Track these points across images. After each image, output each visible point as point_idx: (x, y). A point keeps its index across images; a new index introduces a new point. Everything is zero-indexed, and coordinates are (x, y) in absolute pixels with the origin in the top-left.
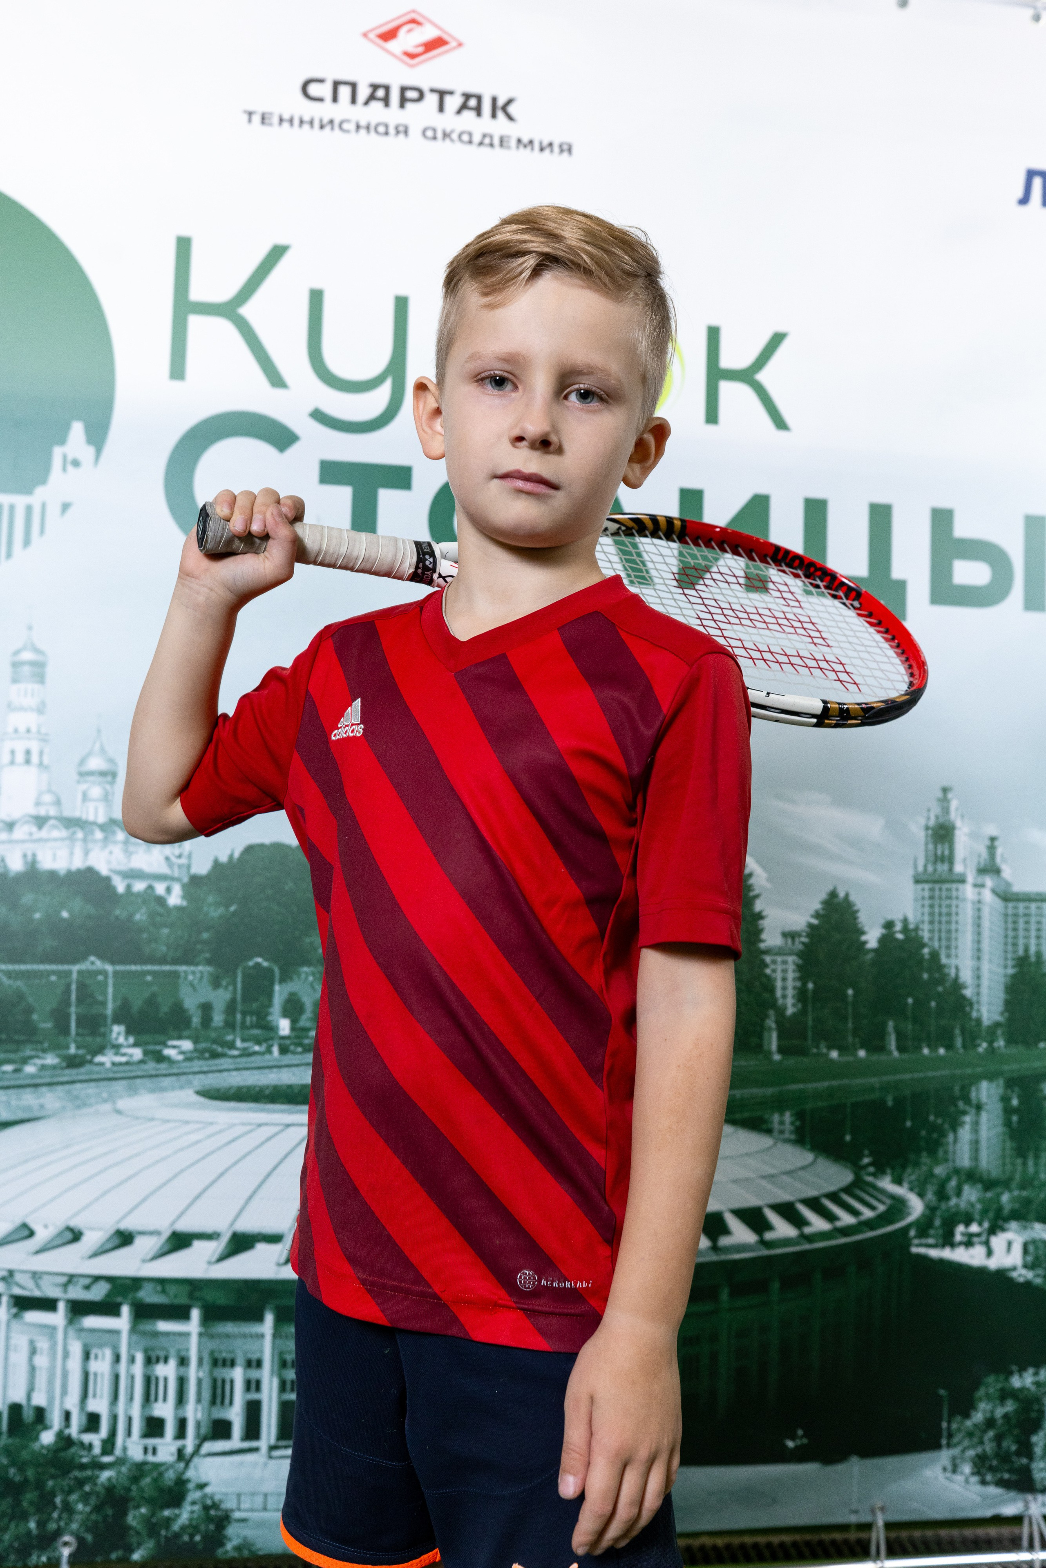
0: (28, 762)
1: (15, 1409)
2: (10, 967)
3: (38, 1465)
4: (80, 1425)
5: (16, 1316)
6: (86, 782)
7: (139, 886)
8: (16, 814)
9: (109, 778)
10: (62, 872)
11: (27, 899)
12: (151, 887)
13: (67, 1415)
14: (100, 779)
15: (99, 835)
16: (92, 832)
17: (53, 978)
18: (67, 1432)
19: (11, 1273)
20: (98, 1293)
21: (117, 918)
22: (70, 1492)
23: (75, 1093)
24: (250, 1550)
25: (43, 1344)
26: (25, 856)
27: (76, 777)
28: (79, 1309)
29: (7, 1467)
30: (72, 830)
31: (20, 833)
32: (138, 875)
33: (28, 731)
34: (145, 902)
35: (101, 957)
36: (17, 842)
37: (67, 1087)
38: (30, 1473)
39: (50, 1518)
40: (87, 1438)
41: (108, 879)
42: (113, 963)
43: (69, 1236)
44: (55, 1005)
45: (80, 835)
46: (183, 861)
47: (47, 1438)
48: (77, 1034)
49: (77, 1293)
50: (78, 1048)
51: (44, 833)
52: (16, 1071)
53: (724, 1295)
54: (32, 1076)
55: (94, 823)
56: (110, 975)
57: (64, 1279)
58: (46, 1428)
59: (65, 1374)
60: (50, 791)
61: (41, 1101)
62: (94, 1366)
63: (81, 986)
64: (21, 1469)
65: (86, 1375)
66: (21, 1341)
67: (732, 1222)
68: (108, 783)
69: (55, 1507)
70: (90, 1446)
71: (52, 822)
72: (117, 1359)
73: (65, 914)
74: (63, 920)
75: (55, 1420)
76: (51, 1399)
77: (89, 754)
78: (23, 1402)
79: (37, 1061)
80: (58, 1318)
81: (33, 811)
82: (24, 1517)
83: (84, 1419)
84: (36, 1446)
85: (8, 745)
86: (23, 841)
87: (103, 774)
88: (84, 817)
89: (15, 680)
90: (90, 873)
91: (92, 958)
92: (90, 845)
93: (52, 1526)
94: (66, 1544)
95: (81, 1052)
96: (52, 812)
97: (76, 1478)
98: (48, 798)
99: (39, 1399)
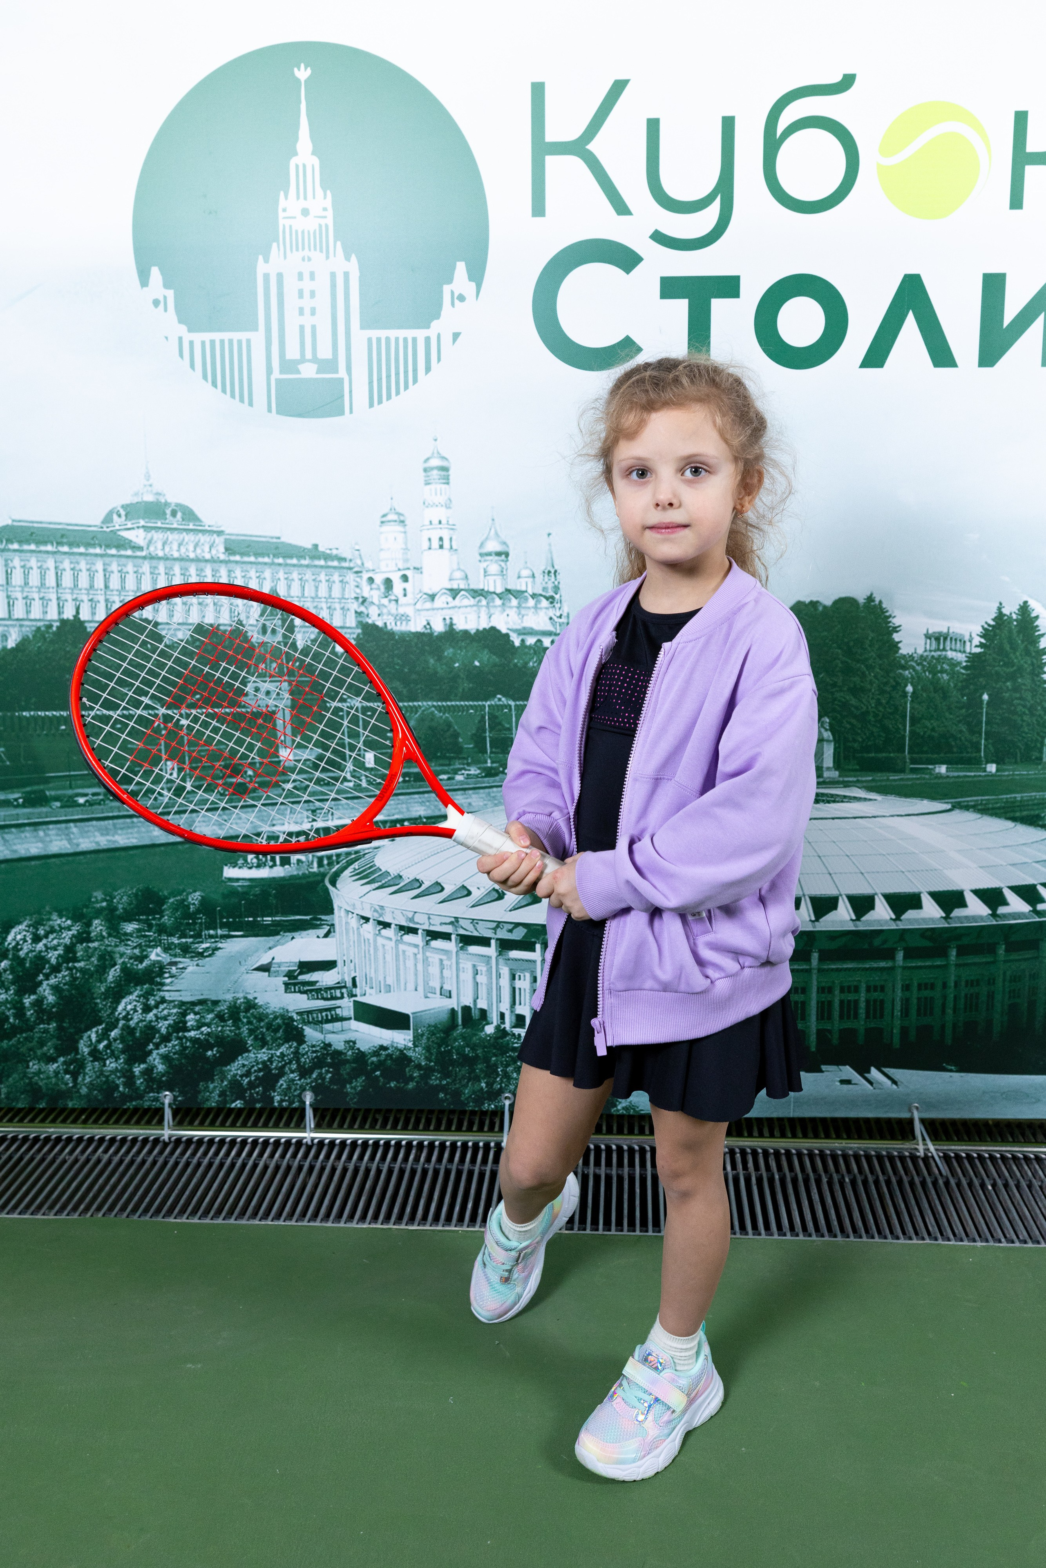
0: (441, 547)
1: (466, 1010)
2: (440, 703)
3: (485, 1047)
4: (511, 1022)
5: (462, 948)
6: (485, 561)
7: (531, 641)
8: (435, 590)
9: (503, 557)
10: (473, 632)
11: (449, 652)
12: (539, 641)
13: (502, 1016)
14: (497, 558)
15: (498, 602)
16: (493, 599)
17: (472, 711)
18: (503, 1026)
19: (457, 918)
20: (518, 935)
21: (515, 665)
22: (507, 1065)
23: (492, 795)
24: (634, 1109)
25: (482, 968)
26: (444, 619)
27: (479, 558)
28: (505, 945)
29: (464, 1047)
30: (478, 599)
31: (440, 602)
32: (531, 632)
33: (440, 522)
34: (535, 653)
35: (504, 696)
36: (438, 609)
37: (487, 790)
38: (479, 1051)
39: (495, 1082)
40: (517, 1031)
41: (507, 635)
42: (514, 700)
43: (497, 896)
44: (474, 732)
45: (484, 602)
46: (563, 620)
47: (490, 1029)
48: (491, 753)
49: (503, 934)
50: (492, 762)
51: (457, 602)
52: (449, 779)
53: (1001, 950)
54: (461, 783)
55: (494, 593)
56: (513, 708)
57: (495, 924)
58: (488, 1024)
59: (499, 989)
60: (459, 569)
61: (469, 800)
62: (518, 984)
63: (493, 717)
64: (473, 1048)
65: (514, 989)
66: (467, 965)
67: (1010, 896)
68: (503, 561)
69: (498, 1075)
70: (519, 1035)
71: (462, 593)
72: (535, 980)
73: (477, 663)
74: (476, 666)
75: (494, 1018)
76: (490, 1004)
77: (487, 539)
78: (472, 1006)
79: (463, 772)
80: (492, 951)
81: (449, 587)
82: (478, 1079)
83: (514, 1018)
84: (482, 1034)
85: (426, 535)
86: (442, 609)
87: (499, 554)
88: (486, 589)
89: (427, 483)
90: (493, 631)
91: (499, 696)
92: (492, 610)
93: (497, 1086)
94: (506, 1098)
95: (494, 765)
96: (462, 587)
97: (510, 1056)
98: (458, 575)
99: (482, 1004)
